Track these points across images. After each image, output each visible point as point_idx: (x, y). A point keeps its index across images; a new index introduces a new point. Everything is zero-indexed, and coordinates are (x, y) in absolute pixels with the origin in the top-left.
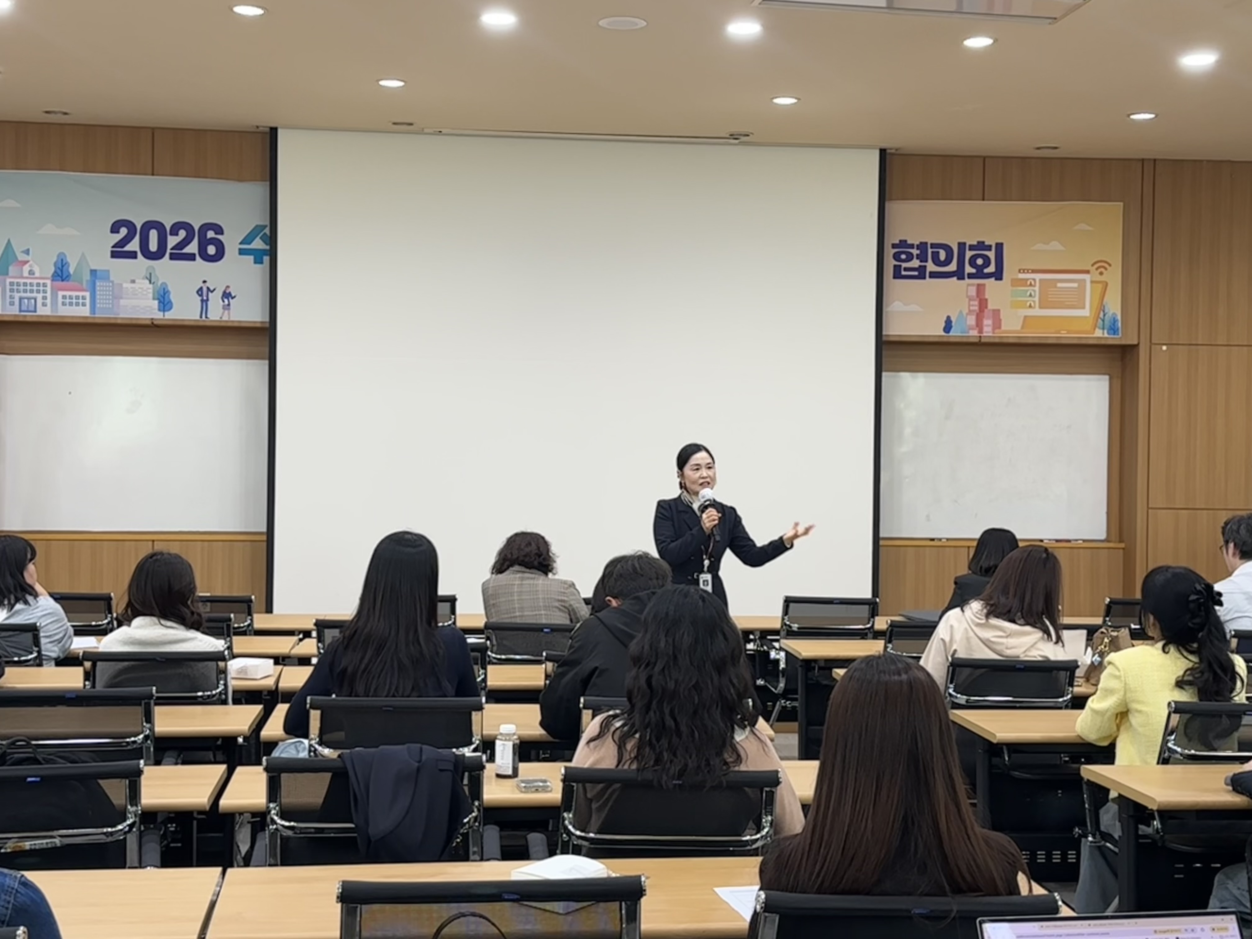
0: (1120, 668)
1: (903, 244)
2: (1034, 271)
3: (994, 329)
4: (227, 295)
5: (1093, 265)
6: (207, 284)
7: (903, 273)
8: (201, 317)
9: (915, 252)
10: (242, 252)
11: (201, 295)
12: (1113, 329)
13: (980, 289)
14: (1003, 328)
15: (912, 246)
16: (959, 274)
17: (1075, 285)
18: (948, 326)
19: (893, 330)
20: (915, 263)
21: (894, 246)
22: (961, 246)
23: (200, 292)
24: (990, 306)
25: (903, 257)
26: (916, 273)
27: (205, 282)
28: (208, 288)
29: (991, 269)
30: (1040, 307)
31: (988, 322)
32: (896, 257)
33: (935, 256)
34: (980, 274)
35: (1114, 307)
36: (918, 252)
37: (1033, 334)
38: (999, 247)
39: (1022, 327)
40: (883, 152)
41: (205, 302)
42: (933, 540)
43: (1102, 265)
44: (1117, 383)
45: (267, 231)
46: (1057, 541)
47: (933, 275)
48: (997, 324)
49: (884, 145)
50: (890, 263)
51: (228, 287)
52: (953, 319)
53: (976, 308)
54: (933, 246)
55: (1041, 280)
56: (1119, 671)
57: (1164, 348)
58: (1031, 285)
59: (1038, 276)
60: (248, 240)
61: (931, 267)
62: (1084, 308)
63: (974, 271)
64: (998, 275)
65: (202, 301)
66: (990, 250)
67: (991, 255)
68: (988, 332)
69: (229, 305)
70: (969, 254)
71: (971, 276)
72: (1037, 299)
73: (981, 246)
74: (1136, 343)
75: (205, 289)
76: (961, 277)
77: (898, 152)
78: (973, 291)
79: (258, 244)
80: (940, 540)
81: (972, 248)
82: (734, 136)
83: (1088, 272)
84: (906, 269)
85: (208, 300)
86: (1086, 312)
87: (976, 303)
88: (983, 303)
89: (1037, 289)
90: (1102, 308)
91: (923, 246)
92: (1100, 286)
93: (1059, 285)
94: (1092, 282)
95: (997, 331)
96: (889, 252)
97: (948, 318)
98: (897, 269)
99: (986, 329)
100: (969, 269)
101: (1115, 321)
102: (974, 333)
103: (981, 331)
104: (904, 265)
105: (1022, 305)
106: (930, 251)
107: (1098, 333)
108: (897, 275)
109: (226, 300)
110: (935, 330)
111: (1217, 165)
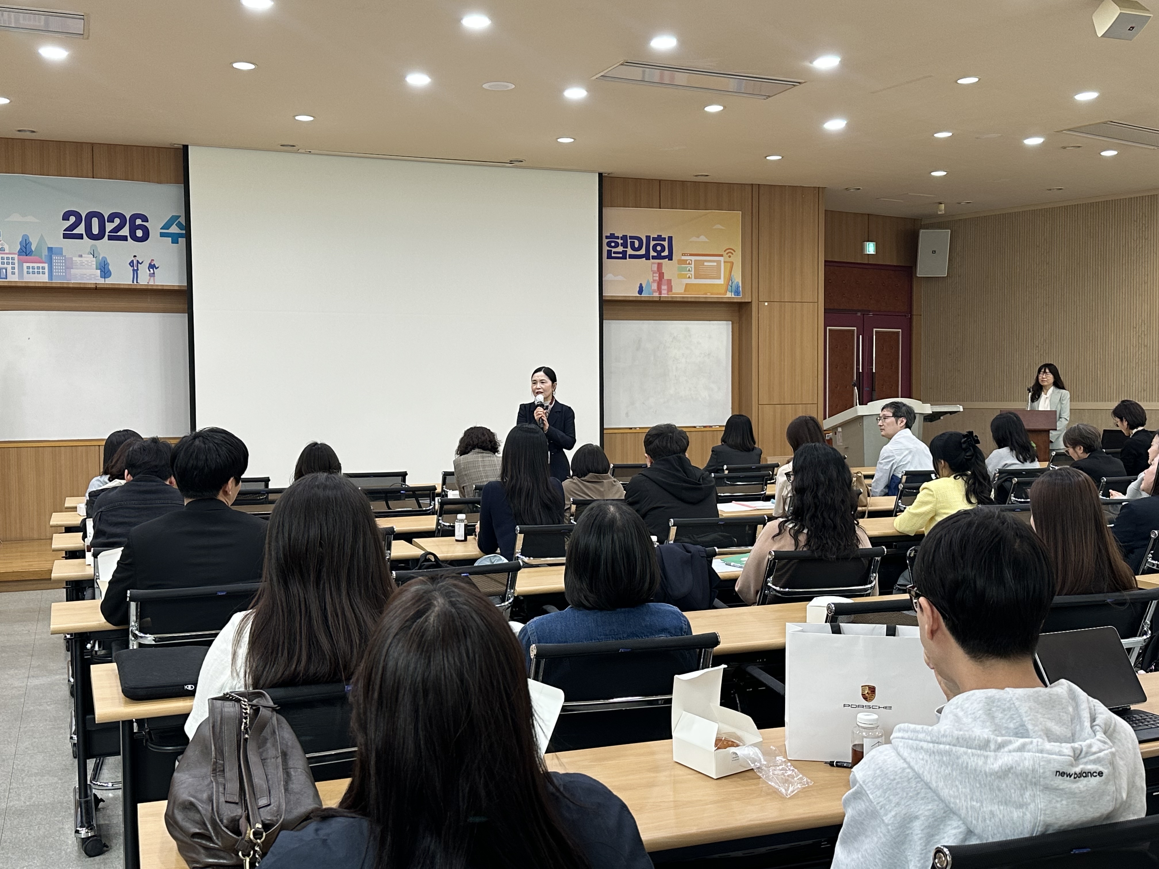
0: (933, 490)
1: (612, 236)
2: (691, 255)
3: (668, 292)
4: (152, 266)
5: (725, 251)
6: (137, 258)
7: (613, 255)
8: (133, 282)
9: (620, 241)
10: (162, 235)
11: (133, 266)
12: (737, 293)
13: (660, 266)
14: (674, 291)
15: (618, 238)
16: (647, 256)
17: (715, 264)
18: (641, 291)
19: (609, 293)
20: (620, 249)
21: (607, 237)
22: (648, 237)
23: (131, 264)
24: (666, 277)
25: (613, 244)
26: (621, 255)
27: (135, 256)
28: (138, 261)
29: (666, 253)
30: (695, 278)
31: (664, 287)
32: (609, 244)
33: (632, 244)
34: (659, 257)
35: (738, 278)
36: (622, 241)
37: (691, 295)
38: (670, 239)
39: (685, 291)
40: (600, 175)
41: (135, 271)
42: (631, 429)
43: (730, 251)
44: (737, 326)
45: (182, 220)
46: (705, 427)
47: (632, 257)
48: (670, 289)
49: (601, 171)
50: (606, 248)
51: (153, 260)
52: (644, 286)
53: (657, 278)
54: (631, 238)
55: (695, 261)
56: (932, 491)
57: (766, 304)
58: (689, 264)
59: (693, 258)
60: (167, 226)
61: (630, 251)
62: (720, 278)
63: (656, 254)
64: (670, 257)
65: (134, 270)
66: (665, 241)
67: (666, 244)
68: (665, 294)
69: (154, 273)
70: (652, 243)
71: (654, 258)
72: (693, 273)
73: (660, 238)
74: (750, 301)
75: (135, 262)
76: (648, 258)
77: (610, 175)
78: (655, 267)
79: (174, 229)
80: (635, 428)
81: (654, 239)
82: (511, 162)
83: (722, 256)
84: (615, 253)
85: (138, 269)
86: (721, 281)
87: (657, 275)
88: (661, 275)
89: (693, 266)
90: (730, 278)
91: (624, 238)
92: (729, 264)
93: (706, 264)
94: (725, 262)
95: (670, 293)
96: (605, 241)
97: (641, 284)
98: (609, 252)
99: (663, 292)
100: (652, 253)
101: (738, 287)
102: (656, 294)
103: (660, 293)
104: (614, 250)
105: (684, 277)
106: (629, 241)
107: (729, 295)
108: (609, 257)
109: (151, 270)
110: (633, 293)
111: (794, 188)
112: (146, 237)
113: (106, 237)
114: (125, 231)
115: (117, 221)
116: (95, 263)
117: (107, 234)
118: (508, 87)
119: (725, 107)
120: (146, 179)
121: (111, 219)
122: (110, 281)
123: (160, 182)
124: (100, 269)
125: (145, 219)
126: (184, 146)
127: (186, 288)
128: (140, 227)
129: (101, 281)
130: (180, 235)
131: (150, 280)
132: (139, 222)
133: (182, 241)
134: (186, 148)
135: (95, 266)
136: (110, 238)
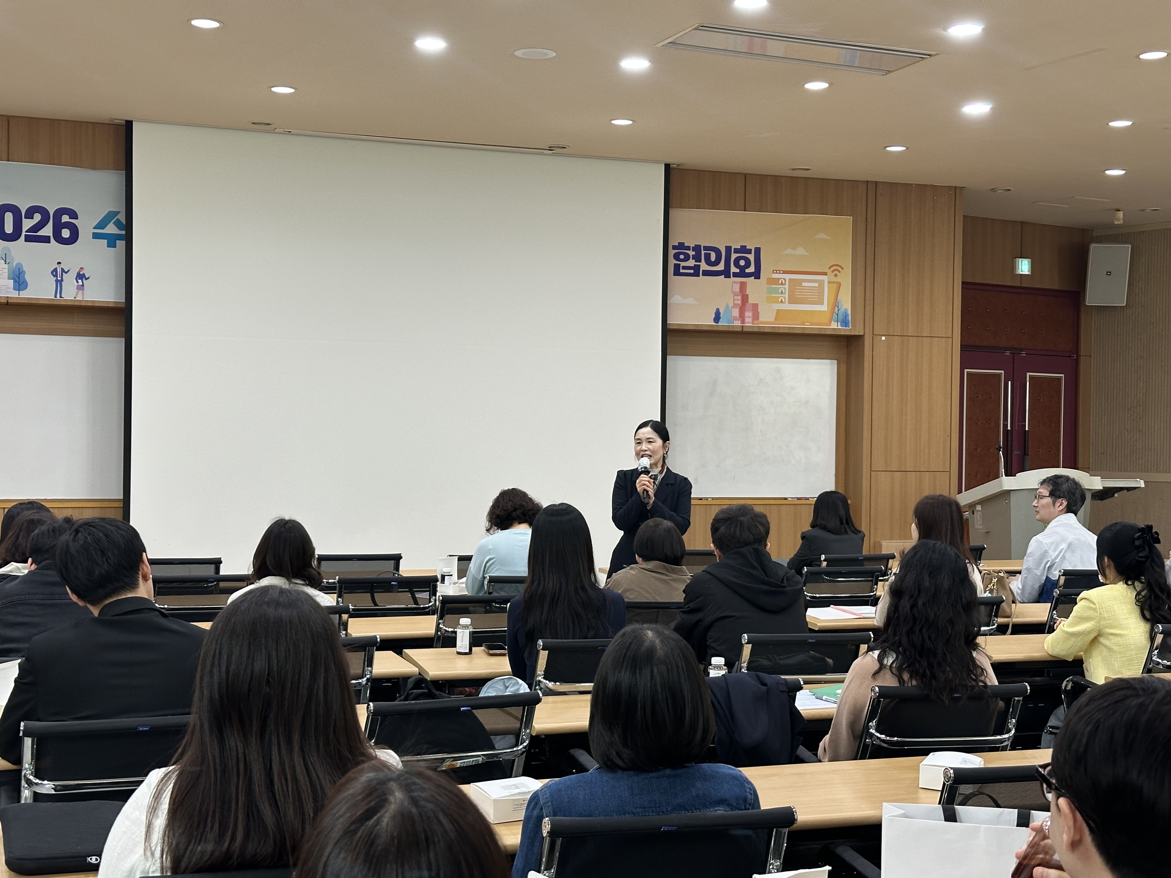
0: (1095, 602)
1: (681, 246)
2: (785, 272)
3: (753, 320)
4: (81, 276)
5: (829, 268)
6: (62, 266)
7: (682, 271)
8: (56, 297)
9: (691, 253)
10: (96, 236)
11: (56, 276)
12: (845, 323)
13: (743, 286)
14: (760, 319)
15: (688, 248)
16: (726, 273)
17: (816, 285)
18: (717, 318)
19: (675, 320)
20: (691, 263)
21: (674, 248)
22: (728, 249)
23: (54, 272)
24: (751, 300)
25: (682, 257)
26: (692, 271)
27: (59, 263)
28: (63, 270)
29: (751, 269)
30: (789, 303)
31: (748, 314)
32: (676, 257)
33: (707, 257)
34: (742, 274)
35: (846, 304)
36: (694, 253)
37: (785, 325)
38: (758, 251)
39: (776, 319)
40: (667, 167)
41: (59, 283)
42: (701, 499)
43: (837, 268)
44: (844, 367)
45: (122, 217)
46: (798, 499)
47: (706, 273)
48: (756, 316)
49: (669, 161)
50: (672, 262)
51: (82, 268)
52: (721, 311)
53: (740, 302)
54: (706, 248)
55: (790, 280)
56: (1094, 604)
57: (883, 338)
58: (782, 284)
59: (788, 277)
60: (101, 225)
61: (704, 266)
62: (823, 304)
63: (738, 271)
64: (757, 275)
65: (57, 281)
66: (751, 253)
67: (751, 257)
68: (749, 323)
69: (83, 285)
70: (734, 256)
71: (735, 275)
72: (787, 296)
73: (744, 249)
74: (862, 334)
75: (59, 270)
76: (728, 276)
77: (680, 167)
78: (737, 288)
79: (111, 229)
80: (707, 499)
81: (737, 251)
82: (551, 149)
83: (825, 274)
84: (684, 268)
85: (62, 280)
86: (824, 308)
87: (740, 298)
88: (745, 298)
89: (787, 286)
90: (836, 304)
91: (697, 248)
92: (835, 286)
93: (804, 284)
94: (829, 282)
95: (755, 322)
96: (672, 252)
97: (718, 310)
98: (677, 267)
99: (747, 320)
100: (734, 269)
101: (846, 315)
102: (738, 323)
103: (743, 322)
104: (683, 264)
105: (776, 301)
106: (703, 252)
107: (834, 325)
108: (677, 273)
109: (80, 281)
110: (706, 321)
111: (922, 188)
112: (74, 238)
113: (23, 237)
114: (47, 231)
115: (37, 217)
116: (6, 271)
117: (24, 233)
118: (547, 54)
119: (831, 84)
120: (76, 162)
121: (30, 214)
122: (28, 294)
123: (94, 168)
124: (14, 279)
125: (73, 215)
126: (127, 121)
127: (123, 306)
128: (67, 225)
129: (13, 294)
130: (119, 237)
131: (77, 294)
132: (65, 218)
133: (121, 244)
134: (129, 125)
135: (6, 275)
136: (28, 239)
